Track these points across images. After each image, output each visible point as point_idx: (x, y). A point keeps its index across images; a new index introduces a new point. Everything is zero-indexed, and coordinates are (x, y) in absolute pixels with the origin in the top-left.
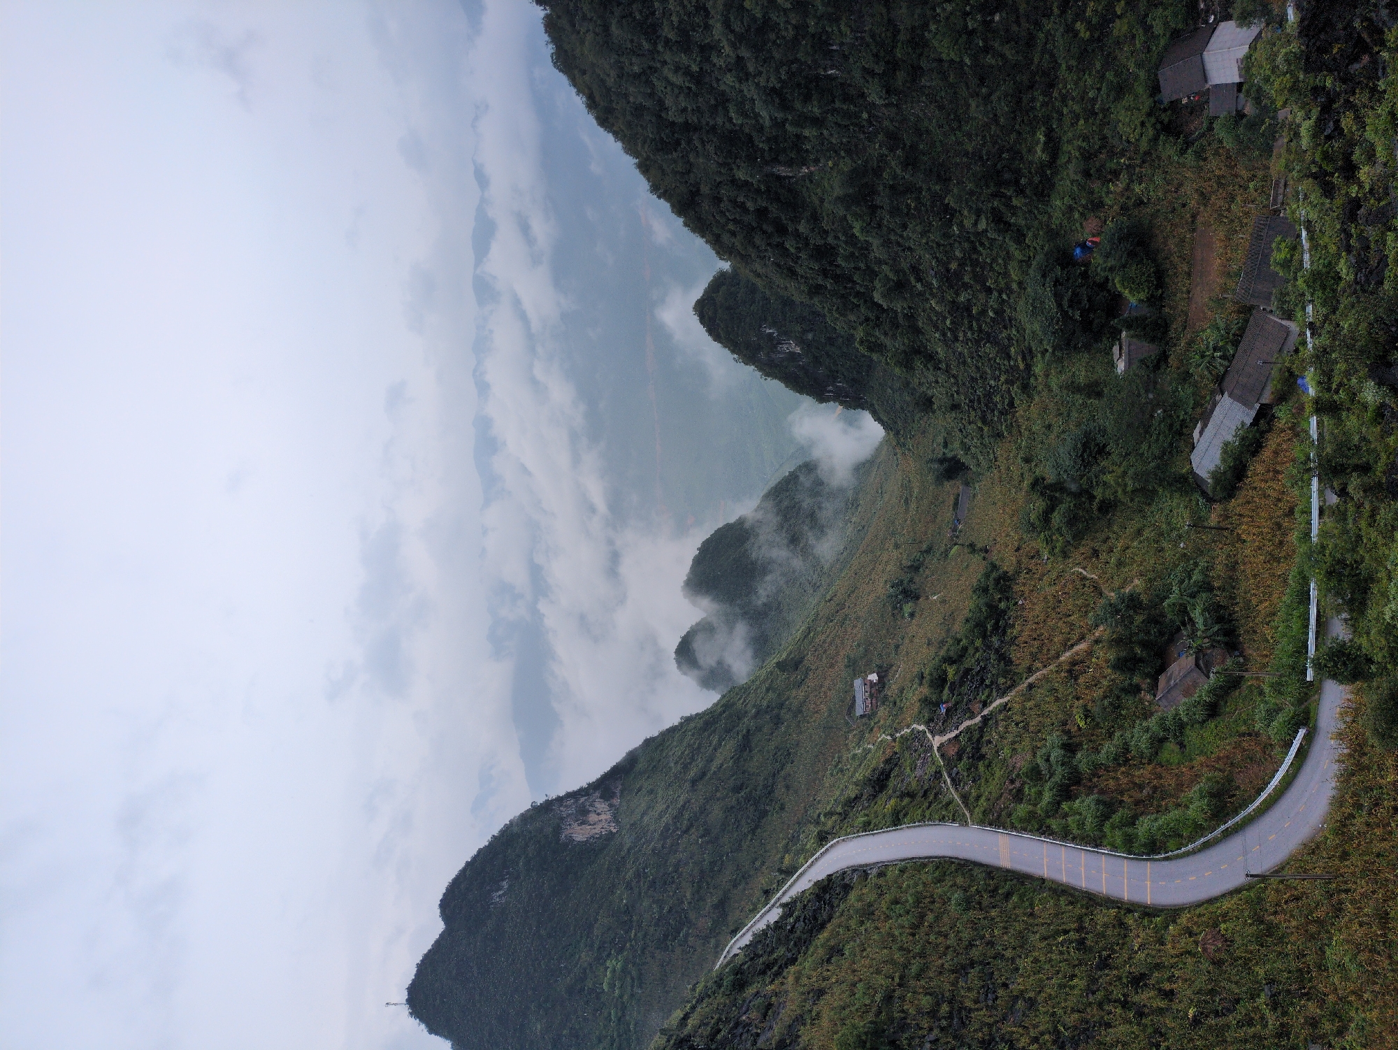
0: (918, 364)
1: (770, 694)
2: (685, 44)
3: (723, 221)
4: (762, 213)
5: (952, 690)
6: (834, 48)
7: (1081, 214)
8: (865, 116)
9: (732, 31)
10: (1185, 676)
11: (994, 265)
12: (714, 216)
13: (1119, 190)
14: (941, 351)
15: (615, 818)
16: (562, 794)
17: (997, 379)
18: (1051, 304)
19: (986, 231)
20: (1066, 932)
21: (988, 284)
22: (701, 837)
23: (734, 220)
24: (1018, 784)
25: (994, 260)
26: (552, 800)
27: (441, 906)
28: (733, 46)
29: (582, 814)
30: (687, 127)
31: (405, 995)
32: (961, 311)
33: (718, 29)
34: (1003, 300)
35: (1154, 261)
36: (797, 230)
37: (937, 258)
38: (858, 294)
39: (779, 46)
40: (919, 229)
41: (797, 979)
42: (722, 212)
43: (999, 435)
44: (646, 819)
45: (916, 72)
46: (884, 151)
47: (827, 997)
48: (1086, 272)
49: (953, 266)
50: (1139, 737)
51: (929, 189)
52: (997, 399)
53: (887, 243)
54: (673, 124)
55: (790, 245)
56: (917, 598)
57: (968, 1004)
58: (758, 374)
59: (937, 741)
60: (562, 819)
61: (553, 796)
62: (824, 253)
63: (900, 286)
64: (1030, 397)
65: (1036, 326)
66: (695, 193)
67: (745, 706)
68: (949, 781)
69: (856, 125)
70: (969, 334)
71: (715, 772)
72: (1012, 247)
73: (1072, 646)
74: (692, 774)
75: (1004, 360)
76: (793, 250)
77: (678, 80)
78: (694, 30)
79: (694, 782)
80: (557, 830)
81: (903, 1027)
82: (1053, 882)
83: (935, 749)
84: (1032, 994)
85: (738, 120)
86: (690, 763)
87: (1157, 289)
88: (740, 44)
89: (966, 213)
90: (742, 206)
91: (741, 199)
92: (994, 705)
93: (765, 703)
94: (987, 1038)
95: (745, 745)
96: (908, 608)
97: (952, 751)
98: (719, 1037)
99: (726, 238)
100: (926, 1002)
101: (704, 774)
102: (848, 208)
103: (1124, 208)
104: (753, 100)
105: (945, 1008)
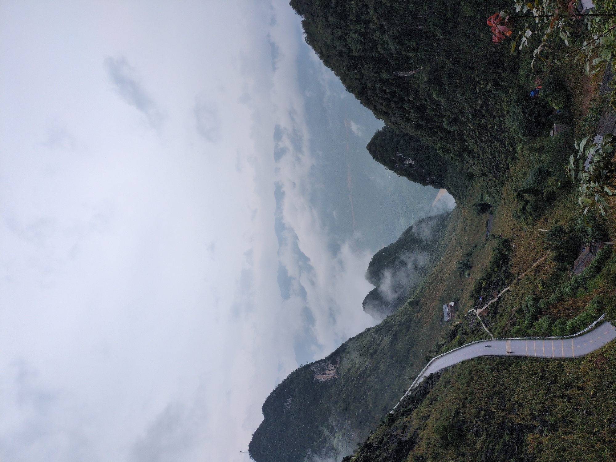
0: (465, 155)
1: (405, 316)
2: (358, 21)
3: (376, 98)
4: (393, 93)
5: (484, 290)
6: (421, 16)
7: (533, 77)
8: (435, 44)
9: (378, 13)
10: (585, 258)
11: (496, 105)
12: (373, 97)
13: (548, 64)
14: (475, 148)
15: (337, 372)
16: (314, 362)
17: (500, 157)
18: (521, 116)
19: (490, 90)
20: (536, 374)
21: (494, 114)
22: (375, 379)
23: (382, 98)
24: (514, 320)
25: (496, 103)
26: (310, 364)
27: (263, 409)
28: (378, 18)
29: (323, 371)
30: (361, 58)
31: (248, 448)
32: (482, 128)
33: (372, 12)
34: (501, 120)
35: (566, 91)
36: (409, 99)
37: (471, 105)
38: (437, 127)
39: (397, 17)
40: (461, 91)
41: (418, 414)
42: (376, 94)
43: (503, 183)
44: (351, 372)
45: (456, 23)
46: (445, 59)
47: (430, 418)
48: (536, 101)
49: (478, 108)
50: (566, 288)
51: (465, 73)
52: (501, 166)
53: (448, 100)
54: (355, 57)
55: (406, 107)
56: (471, 267)
57: (493, 410)
58: (396, 174)
59: (478, 312)
60: (314, 372)
61: (310, 362)
62: (421, 109)
63: (455, 120)
64: (516, 163)
65: (515, 127)
66: (365, 88)
67: (394, 322)
68: (483, 325)
69: (432, 49)
70: (487, 138)
71: (381, 350)
72: (504, 96)
73: (537, 260)
74: (371, 351)
75: (503, 147)
76: (407, 109)
77: (355, 36)
78: (362, 15)
79: (372, 355)
80: (312, 377)
81: (464, 422)
82: (531, 357)
83: (477, 315)
84: (521, 401)
85: (381, 52)
86: (370, 347)
87: (567, 102)
88: (381, 18)
89: (481, 82)
90: (385, 92)
91: (384, 88)
92: (504, 291)
93: (403, 321)
94: (501, 422)
95: (395, 339)
96: (466, 273)
97: (485, 314)
98: (383, 442)
99: (379, 106)
100: (474, 411)
101: (376, 351)
102: (430, 86)
103: (551, 71)
104: (388, 42)
105: (482, 412)
